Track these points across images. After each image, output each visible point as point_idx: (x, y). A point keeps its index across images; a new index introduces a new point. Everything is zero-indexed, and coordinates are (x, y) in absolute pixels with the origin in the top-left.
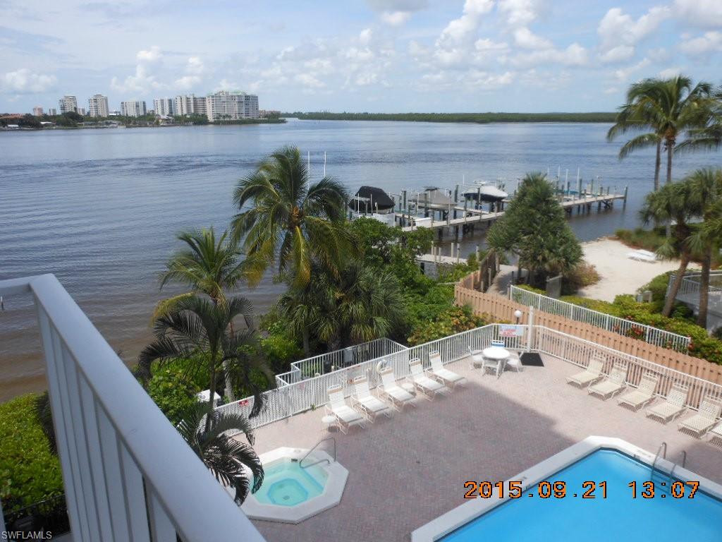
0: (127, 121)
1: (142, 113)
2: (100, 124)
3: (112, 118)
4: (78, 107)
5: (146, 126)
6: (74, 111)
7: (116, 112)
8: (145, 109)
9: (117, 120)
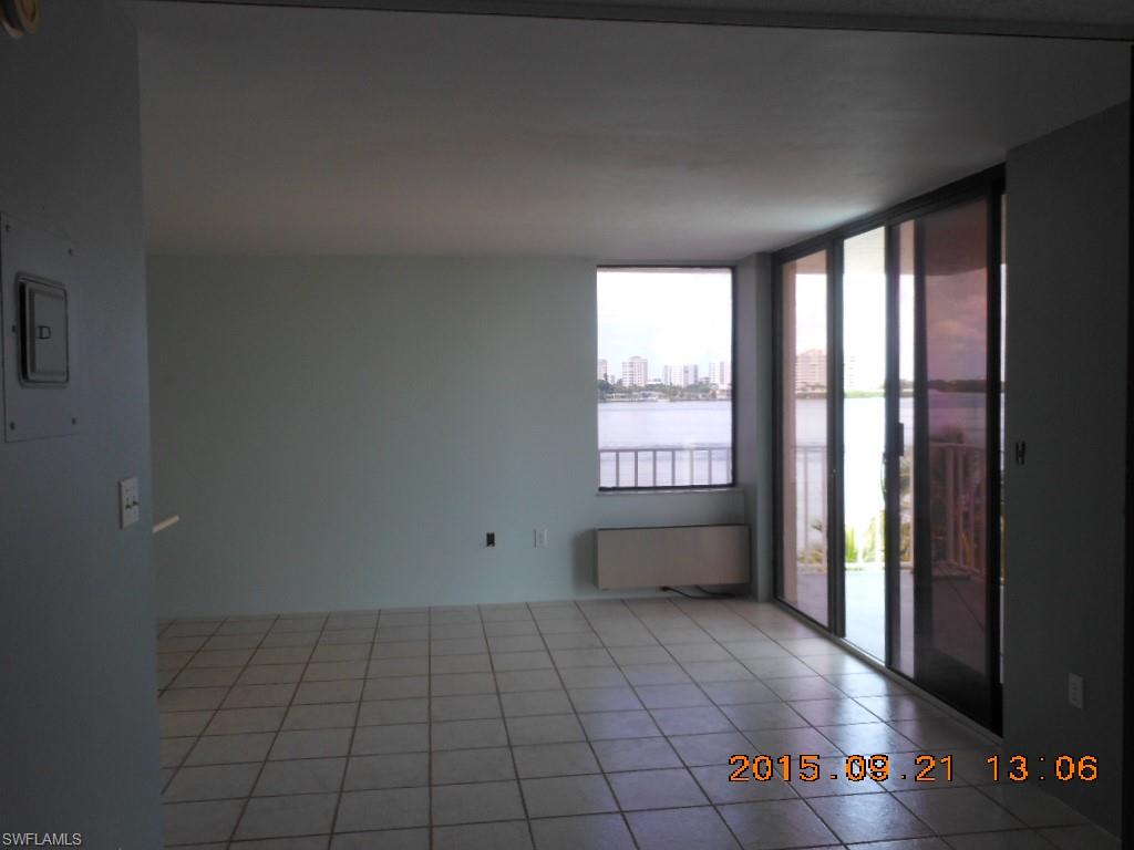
0: (671, 393)
1: (691, 382)
2: (635, 397)
3: (651, 388)
4: (609, 374)
5: (697, 399)
6: (603, 379)
7: (655, 380)
8: (696, 376)
9: (656, 391)
